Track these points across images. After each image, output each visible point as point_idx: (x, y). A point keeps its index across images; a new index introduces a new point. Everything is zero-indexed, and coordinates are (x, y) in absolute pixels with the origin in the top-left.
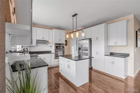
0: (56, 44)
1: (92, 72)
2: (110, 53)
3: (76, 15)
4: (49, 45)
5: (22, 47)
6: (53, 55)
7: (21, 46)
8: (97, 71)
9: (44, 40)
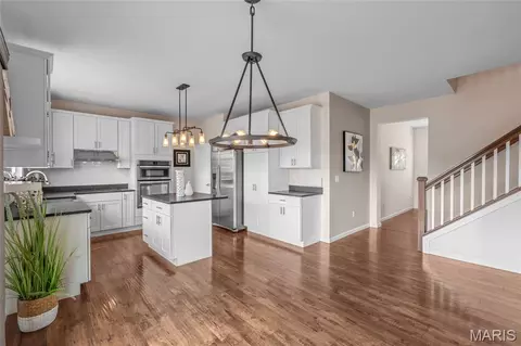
0: (142, 163)
1: (246, 240)
2: (290, 187)
3: (183, 87)
4: (119, 166)
5: (26, 171)
6: (132, 197)
7: (21, 169)
8: (258, 239)
9: (101, 149)
